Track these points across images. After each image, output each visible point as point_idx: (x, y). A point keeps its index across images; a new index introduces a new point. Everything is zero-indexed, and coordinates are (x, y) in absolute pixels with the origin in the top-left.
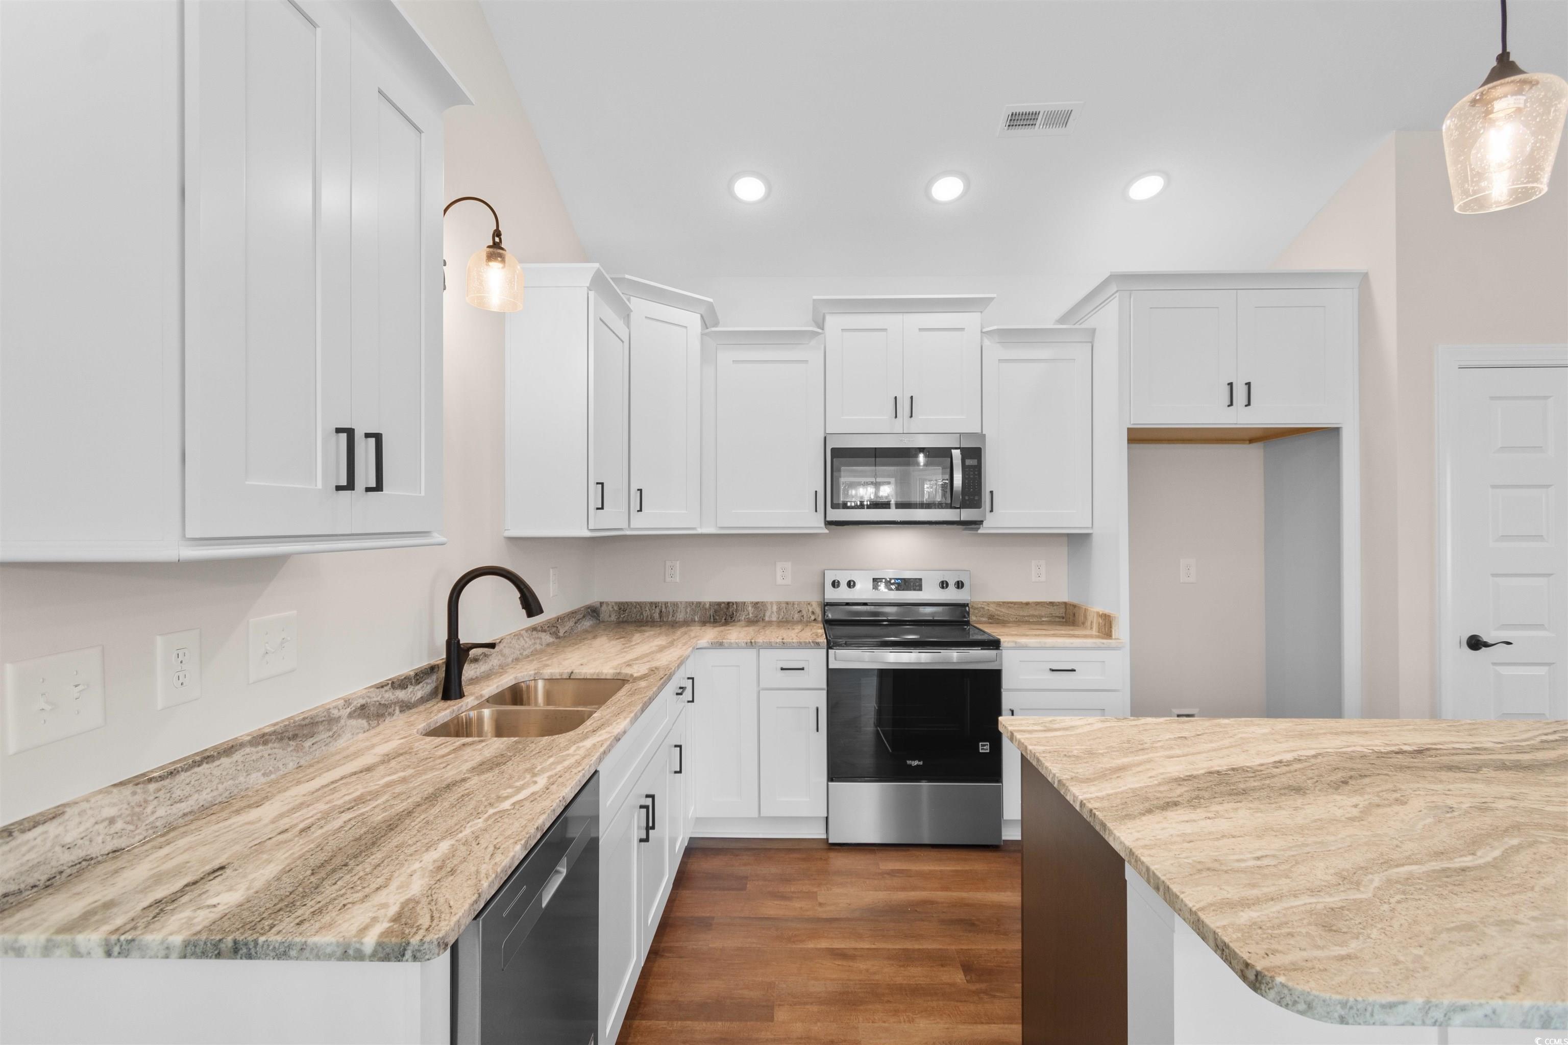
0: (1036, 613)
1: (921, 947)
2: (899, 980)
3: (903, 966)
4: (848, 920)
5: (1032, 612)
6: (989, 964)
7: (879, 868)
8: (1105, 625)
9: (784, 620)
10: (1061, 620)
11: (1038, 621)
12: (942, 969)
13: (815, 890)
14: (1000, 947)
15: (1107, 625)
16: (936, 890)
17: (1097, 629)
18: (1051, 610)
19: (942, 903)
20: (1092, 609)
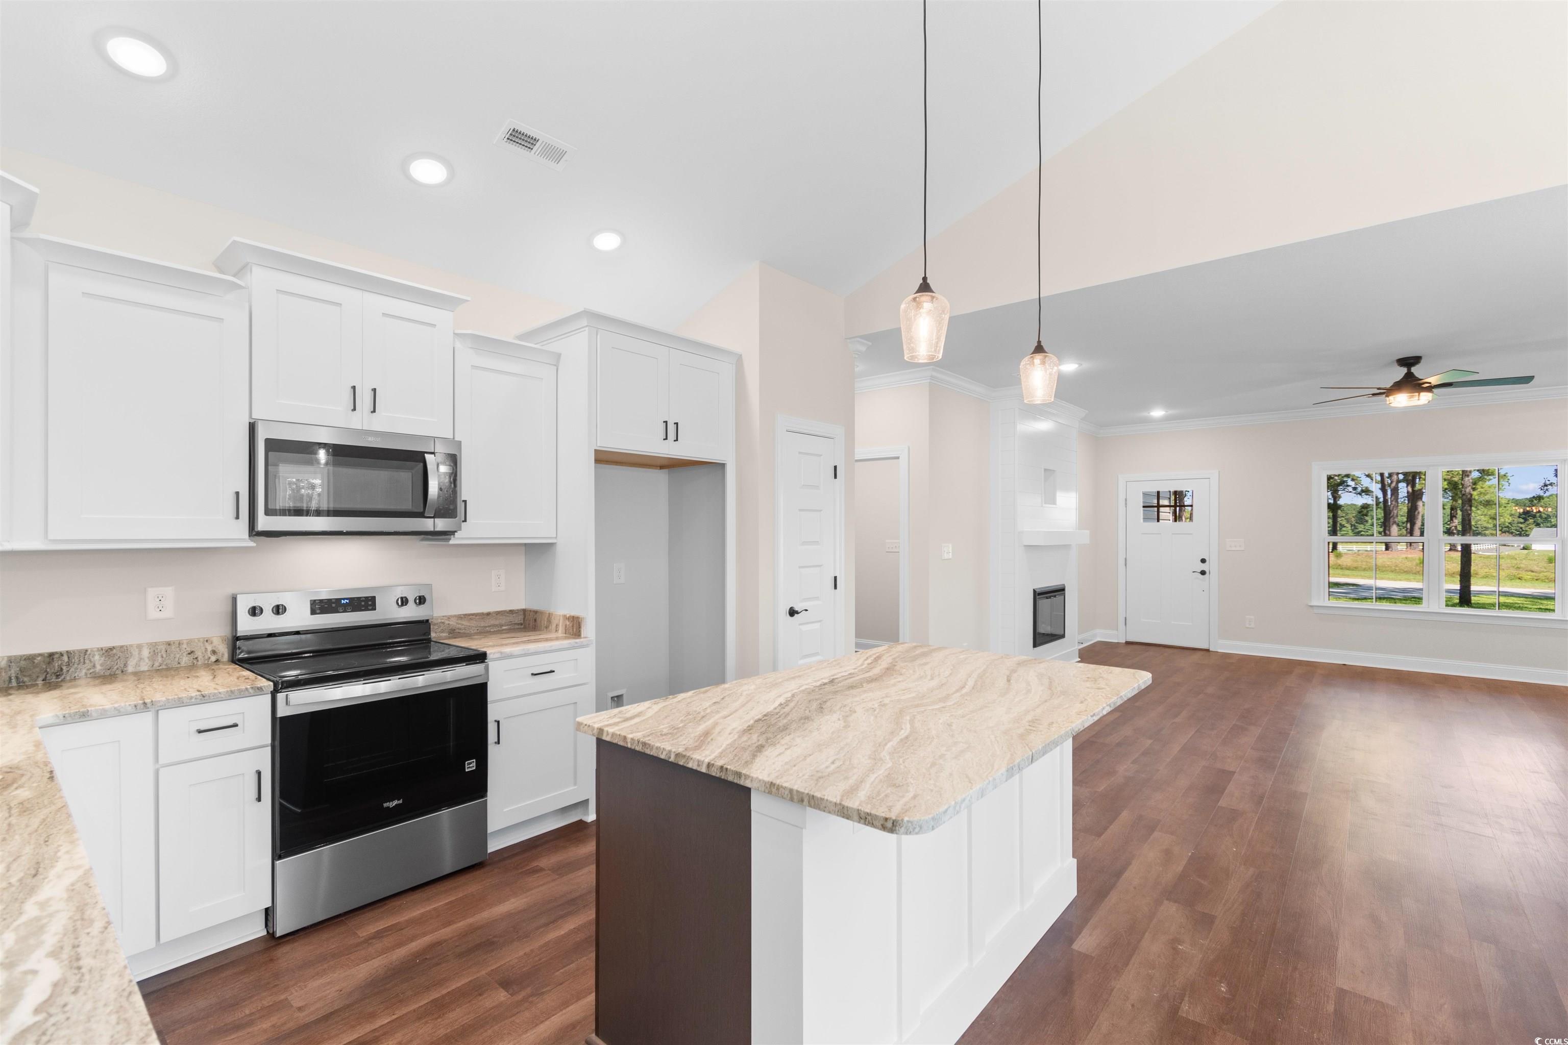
0: (497, 622)
1: (449, 990)
2: (442, 1032)
3: (439, 1017)
4: (348, 1007)
5: (493, 622)
6: (524, 969)
7: (359, 937)
8: (573, 626)
9: (164, 667)
10: (520, 626)
11: (499, 631)
12: (481, 998)
13: (283, 997)
14: (527, 950)
15: (575, 627)
16: (437, 929)
17: (564, 631)
18: (511, 618)
19: (451, 939)
20: (556, 613)
